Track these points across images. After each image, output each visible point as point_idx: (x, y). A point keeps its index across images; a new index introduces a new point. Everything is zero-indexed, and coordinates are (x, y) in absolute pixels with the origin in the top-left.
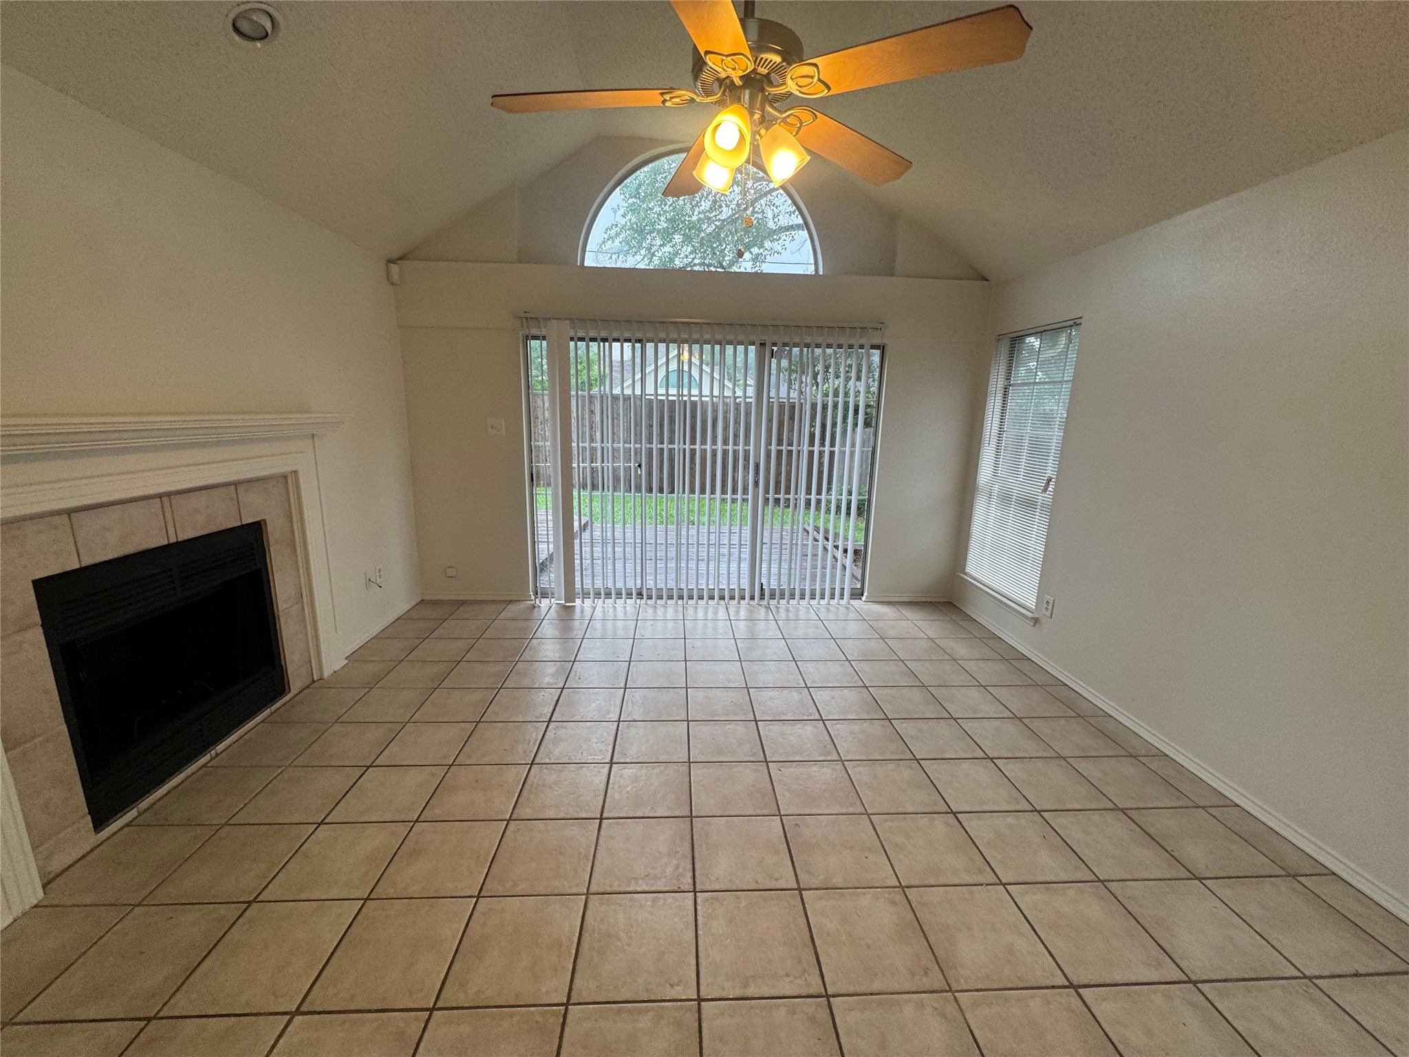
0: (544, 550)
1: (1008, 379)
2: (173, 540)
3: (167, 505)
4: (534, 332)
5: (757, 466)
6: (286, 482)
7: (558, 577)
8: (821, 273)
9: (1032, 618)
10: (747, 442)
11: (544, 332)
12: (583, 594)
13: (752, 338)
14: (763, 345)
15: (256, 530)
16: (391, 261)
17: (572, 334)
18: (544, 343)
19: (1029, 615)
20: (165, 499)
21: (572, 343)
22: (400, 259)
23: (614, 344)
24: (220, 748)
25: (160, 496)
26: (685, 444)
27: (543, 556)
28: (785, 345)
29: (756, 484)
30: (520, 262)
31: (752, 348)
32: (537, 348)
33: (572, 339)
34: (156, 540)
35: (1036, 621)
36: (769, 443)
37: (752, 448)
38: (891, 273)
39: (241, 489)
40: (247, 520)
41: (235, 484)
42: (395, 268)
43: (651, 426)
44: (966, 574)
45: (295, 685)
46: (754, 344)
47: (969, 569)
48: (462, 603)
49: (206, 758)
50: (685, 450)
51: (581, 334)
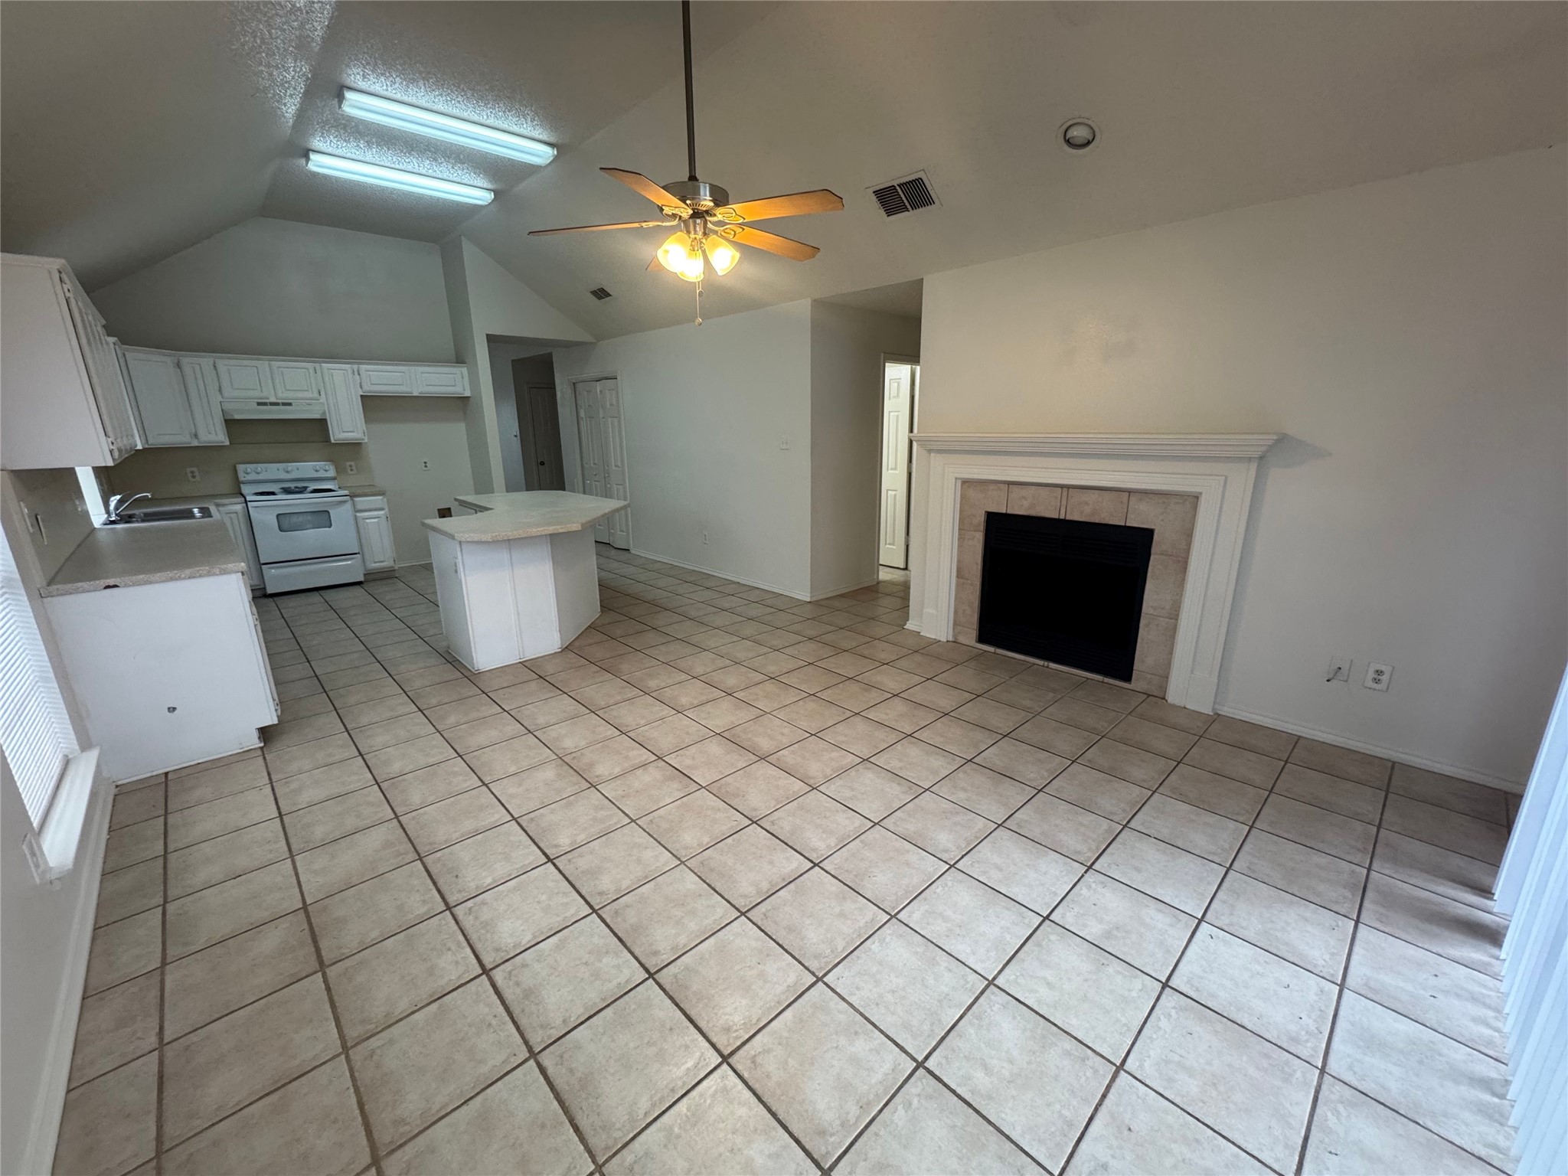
2: (1062, 517)
3: (1065, 493)
15: (1145, 537)
20: (1065, 490)
25: (1062, 486)
34: (1051, 513)
39: (1133, 498)
40: (1133, 522)
41: (1130, 492)
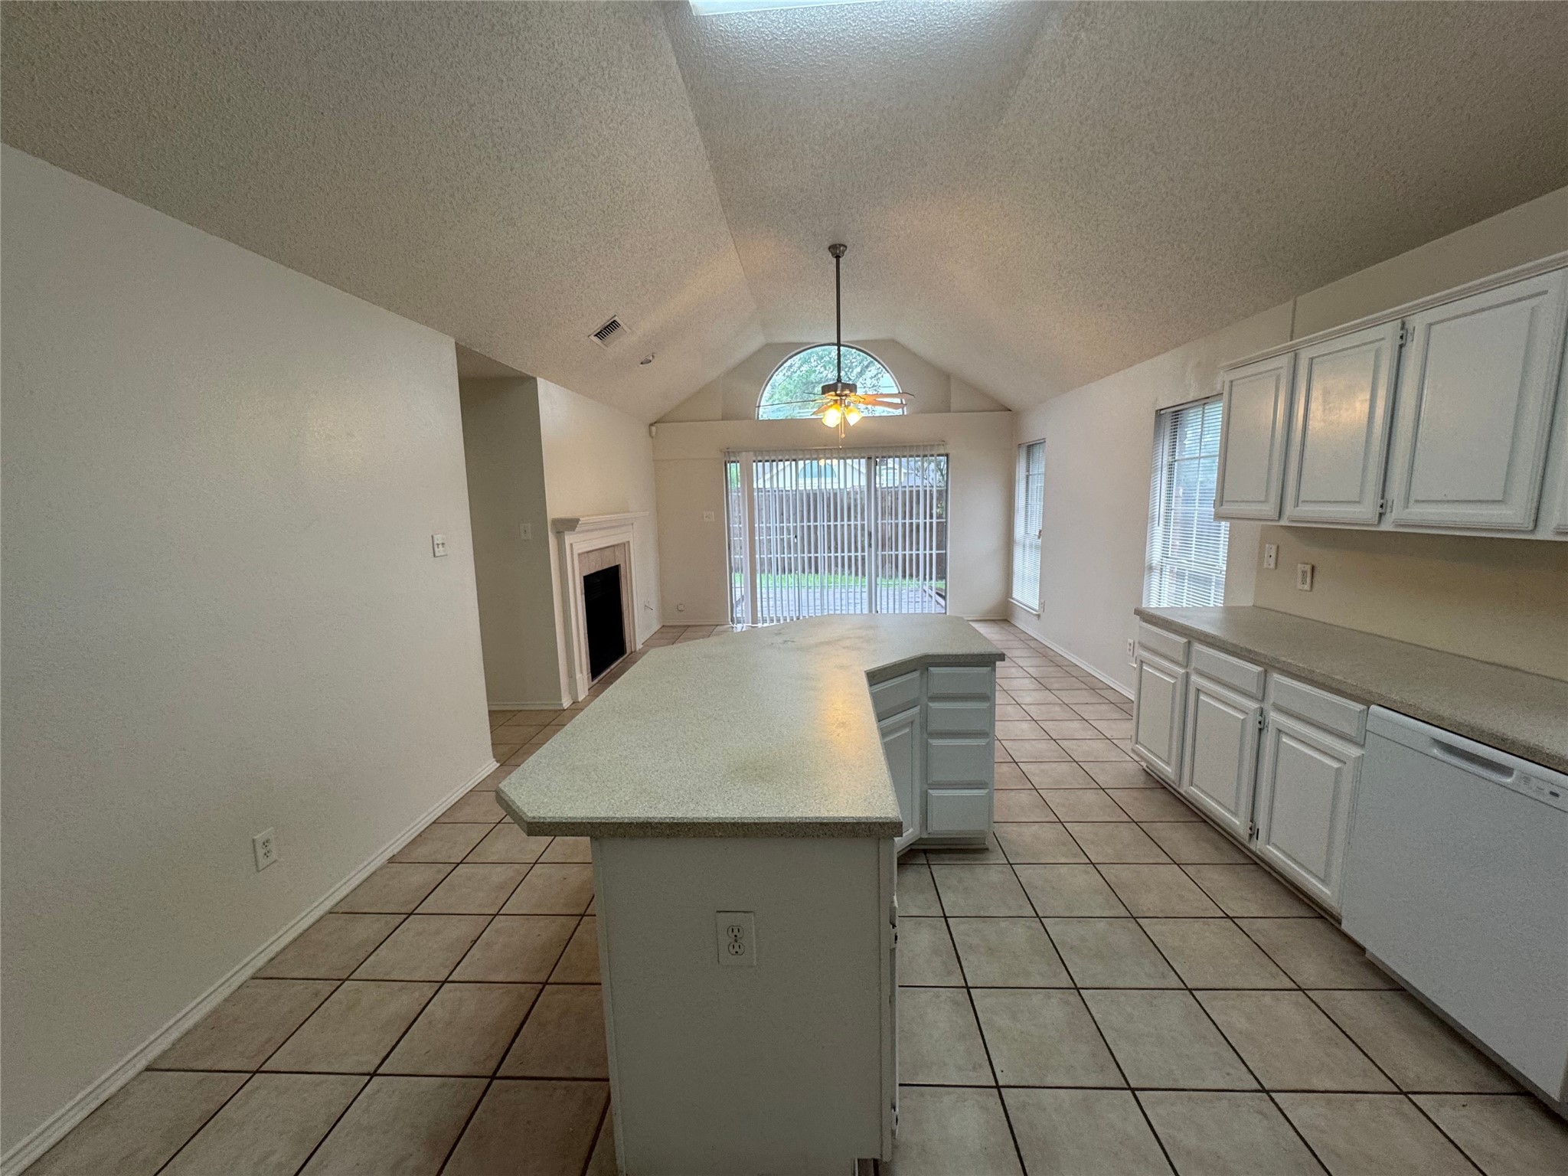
0: (738, 594)
1: (1028, 471)
3: (602, 553)
4: (732, 459)
5: (870, 534)
6: (624, 546)
7: (747, 608)
8: (905, 413)
9: (1036, 615)
10: (863, 519)
11: (738, 459)
12: (763, 620)
13: (863, 455)
14: (869, 458)
15: (616, 571)
16: (651, 425)
17: (754, 459)
18: (738, 464)
19: (1035, 613)
20: (602, 550)
21: (754, 464)
22: (655, 423)
23: (779, 463)
24: (612, 667)
26: (824, 521)
27: (738, 596)
28: (883, 457)
29: (870, 545)
30: (722, 420)
31: (863, 461)
32: (734, 469)
33: (754, 461)
34: (600, 567)
35: (1039, 616)
36: (876, 519)
37: (866, 522)
38: (949, 411)
39: (616, 549)
40: (616, 563)
42: (654, 429)
43: (803, 511)
44: (1013, 599)
45: (628, 651)
46: (864, 458)
47: (1014, 596)
48: (689, 626)
49: (609, 670)
50: (824, 526)
51: (760, 458)
